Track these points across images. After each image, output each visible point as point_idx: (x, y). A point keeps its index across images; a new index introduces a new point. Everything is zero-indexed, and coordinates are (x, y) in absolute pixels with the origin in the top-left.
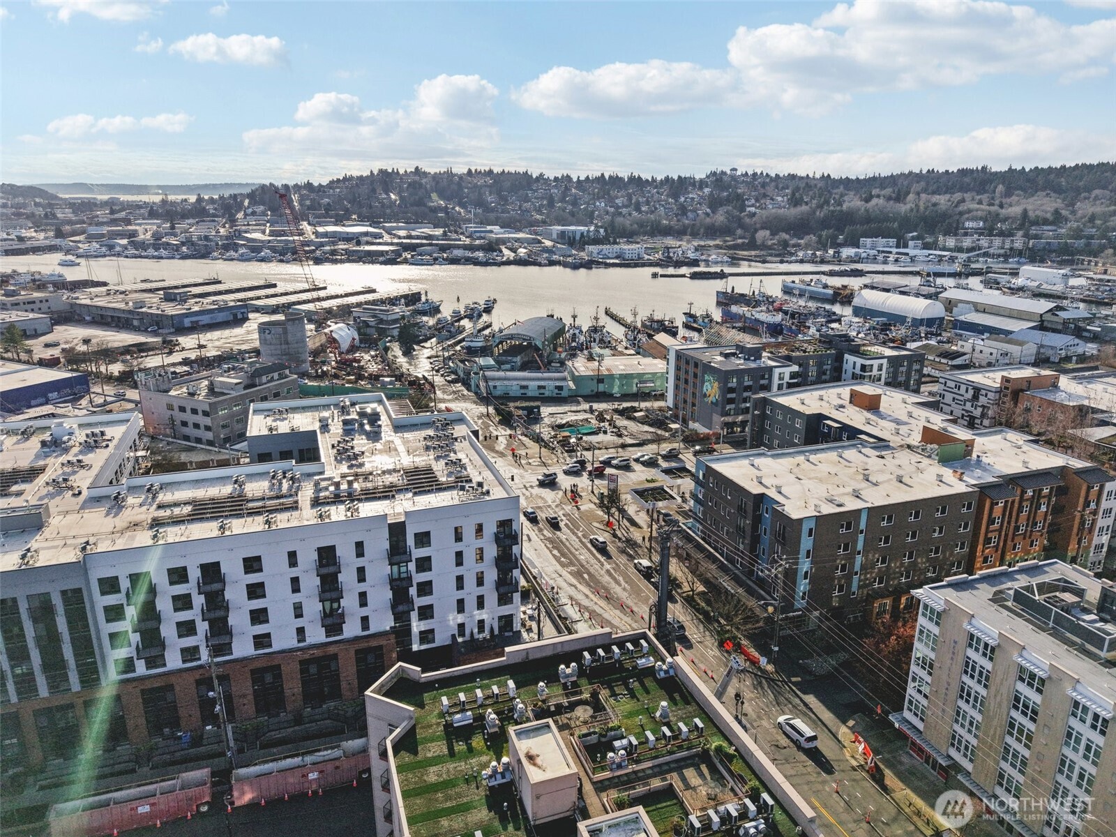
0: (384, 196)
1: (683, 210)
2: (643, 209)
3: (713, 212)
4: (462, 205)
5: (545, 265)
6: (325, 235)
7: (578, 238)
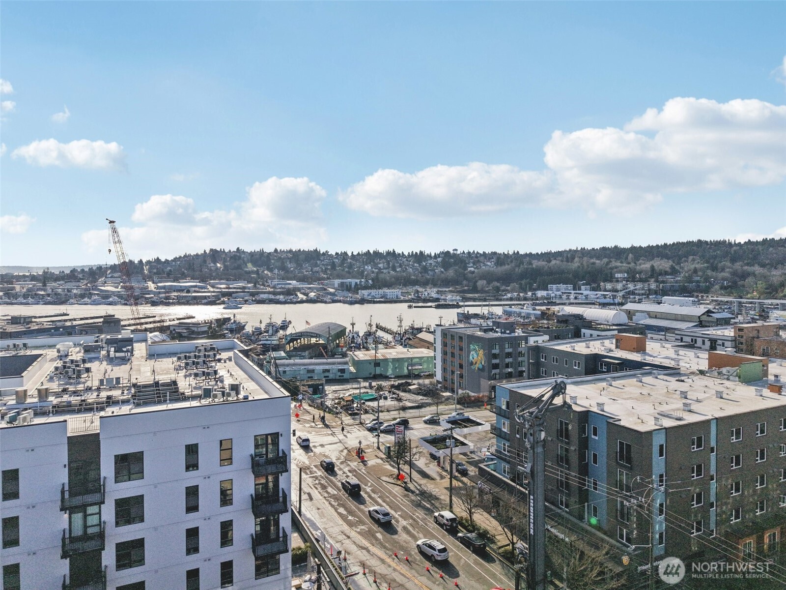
0: (212, 265)
1: (425, 270)
2: (398, 270)
3: (445, 270)
4: (271, 270)
5: (330, 303)
6: (164, 287)
7: (353, 286)
